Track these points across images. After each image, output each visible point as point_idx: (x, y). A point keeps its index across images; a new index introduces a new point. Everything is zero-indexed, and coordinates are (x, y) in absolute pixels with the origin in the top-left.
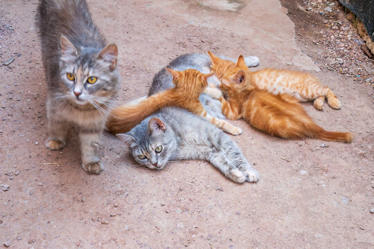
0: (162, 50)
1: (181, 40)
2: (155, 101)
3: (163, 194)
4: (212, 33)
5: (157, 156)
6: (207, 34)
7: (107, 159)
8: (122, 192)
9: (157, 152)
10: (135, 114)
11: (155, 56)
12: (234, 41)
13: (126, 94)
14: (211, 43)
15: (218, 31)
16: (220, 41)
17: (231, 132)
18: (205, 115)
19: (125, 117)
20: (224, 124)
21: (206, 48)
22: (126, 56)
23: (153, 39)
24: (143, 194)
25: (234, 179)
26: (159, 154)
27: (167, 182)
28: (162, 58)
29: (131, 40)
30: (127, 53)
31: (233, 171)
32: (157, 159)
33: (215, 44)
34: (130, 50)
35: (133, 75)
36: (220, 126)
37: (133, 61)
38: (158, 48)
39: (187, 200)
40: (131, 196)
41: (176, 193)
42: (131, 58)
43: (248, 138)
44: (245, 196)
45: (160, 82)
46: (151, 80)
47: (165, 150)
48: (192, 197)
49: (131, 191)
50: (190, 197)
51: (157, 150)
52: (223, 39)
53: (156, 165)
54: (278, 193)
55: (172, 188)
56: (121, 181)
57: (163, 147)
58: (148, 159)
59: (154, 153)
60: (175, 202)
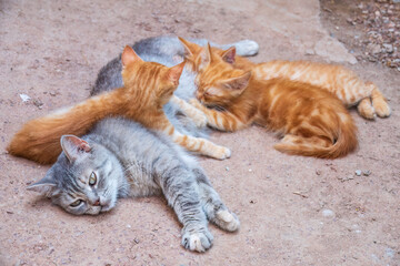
0: (112, 35)
1: (144, 20)
2: (94, 107)
3: (108, 248)
4: (192, 9)
5: (94, 191)
6: (184, 11)
7: (22, 198)
8: (43, 247)
9: (92, 185)
10: (63, 127)
11: (103, 44)
12: (225, 20)
13: (55, 100)
14: (189, 24)
15: (201, 6)
16: (203, 20)
17: (214, 155)
18: (171, 133)
19: (47, 132)
20: (202, 144)
21: (182, 31)
22: (56, 44)
23: (99, 18)
24: (77, 249)
25: (221, 225)
26: (96, 187)
27: (115, 231)
28: (112, 47)
29: (65, 20)
30: (57, 39)
31: (220, 212)
32: (96, 194)
33: (196, 26)
34: (63, 35)
35: (66, 73)
36: (196, 147)
37: (67, 52)
38: (107, 32)
39: (146, 257)
40: (58, 252)
41: (128, 247)
42: (65, 47)
43: (244, 164)
44: (236, 249)
45: (108, 78)
46: (94, 78)
47: (101, 176)
48: (154, 252)
49: (58, 245)
50: (149, 252)
51: (92, 182)
52: (208, 18)
53: (97, 203)
54: (287, 244)
55: (123, 240)
56: (43, 230)
57: (97, 173)
58: (85, 202)
59: (89, 188)
60: (127, 260)
